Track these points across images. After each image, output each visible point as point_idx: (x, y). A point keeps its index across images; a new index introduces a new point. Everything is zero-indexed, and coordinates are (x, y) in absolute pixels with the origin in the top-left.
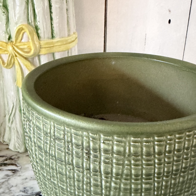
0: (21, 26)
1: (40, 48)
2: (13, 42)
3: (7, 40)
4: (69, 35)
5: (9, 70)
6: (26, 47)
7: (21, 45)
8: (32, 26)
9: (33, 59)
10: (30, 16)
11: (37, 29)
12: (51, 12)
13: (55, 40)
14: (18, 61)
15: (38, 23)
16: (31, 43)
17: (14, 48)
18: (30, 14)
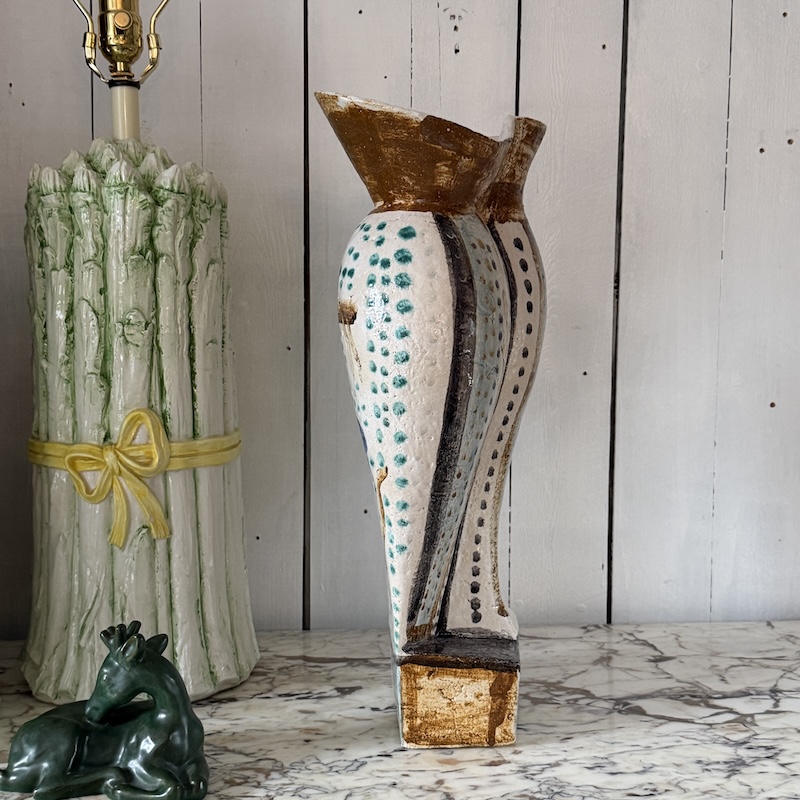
0: (137, 413)
1: (171, 457)
2: (116, 445)
3: (102, 441)
4: (226, 433)
5: (98, 506)
6: (142, 453)
7: (134, 450)
8: (157, 413)
9: (153, 479)
10: (153, 393)
11: (164, 417)
12: (193, 386)
13: (198, 442)
14: (121, 485)
15: (168, 405)
16: (154, 445)
17: (118, 456)
18: (153, 389)
